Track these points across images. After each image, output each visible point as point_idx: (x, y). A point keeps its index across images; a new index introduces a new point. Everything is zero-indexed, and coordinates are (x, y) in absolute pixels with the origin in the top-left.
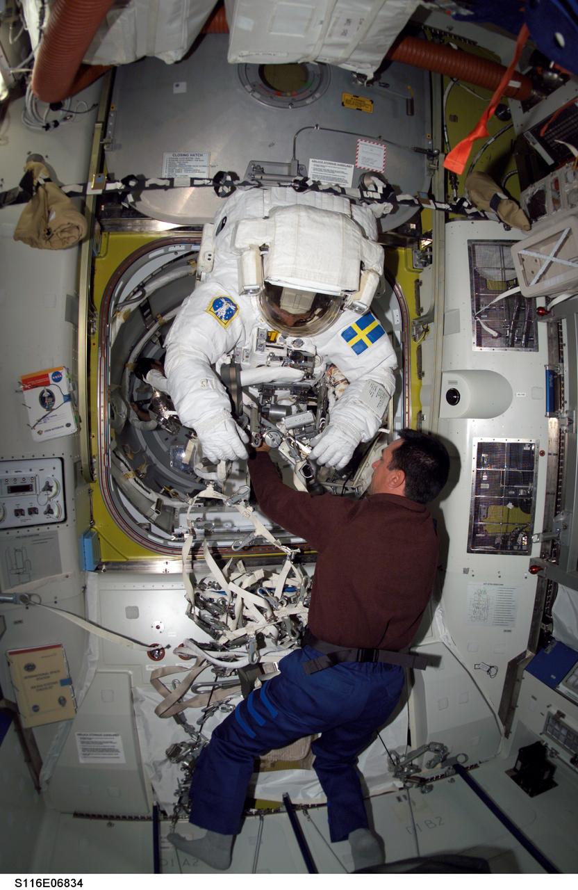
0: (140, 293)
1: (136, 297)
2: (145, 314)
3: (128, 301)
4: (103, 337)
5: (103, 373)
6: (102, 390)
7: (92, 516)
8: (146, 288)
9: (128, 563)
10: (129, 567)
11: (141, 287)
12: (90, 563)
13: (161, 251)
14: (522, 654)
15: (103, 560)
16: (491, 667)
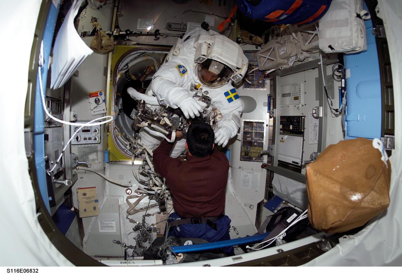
0: (126, 67)
1: (125, 68)
2: (127, 74)
3: (122, 70)
4: (114, 82)
5: (114, 94)
6: (114, 100)
7: (108, 144)
8: (128, 65)
9: (120, 161)
10: (120, 163)
11: (127, 65)
12: (107, 160)
13: (135, 52)
14: (262, 201)
15: (111, 160)
16: (251, 205)
